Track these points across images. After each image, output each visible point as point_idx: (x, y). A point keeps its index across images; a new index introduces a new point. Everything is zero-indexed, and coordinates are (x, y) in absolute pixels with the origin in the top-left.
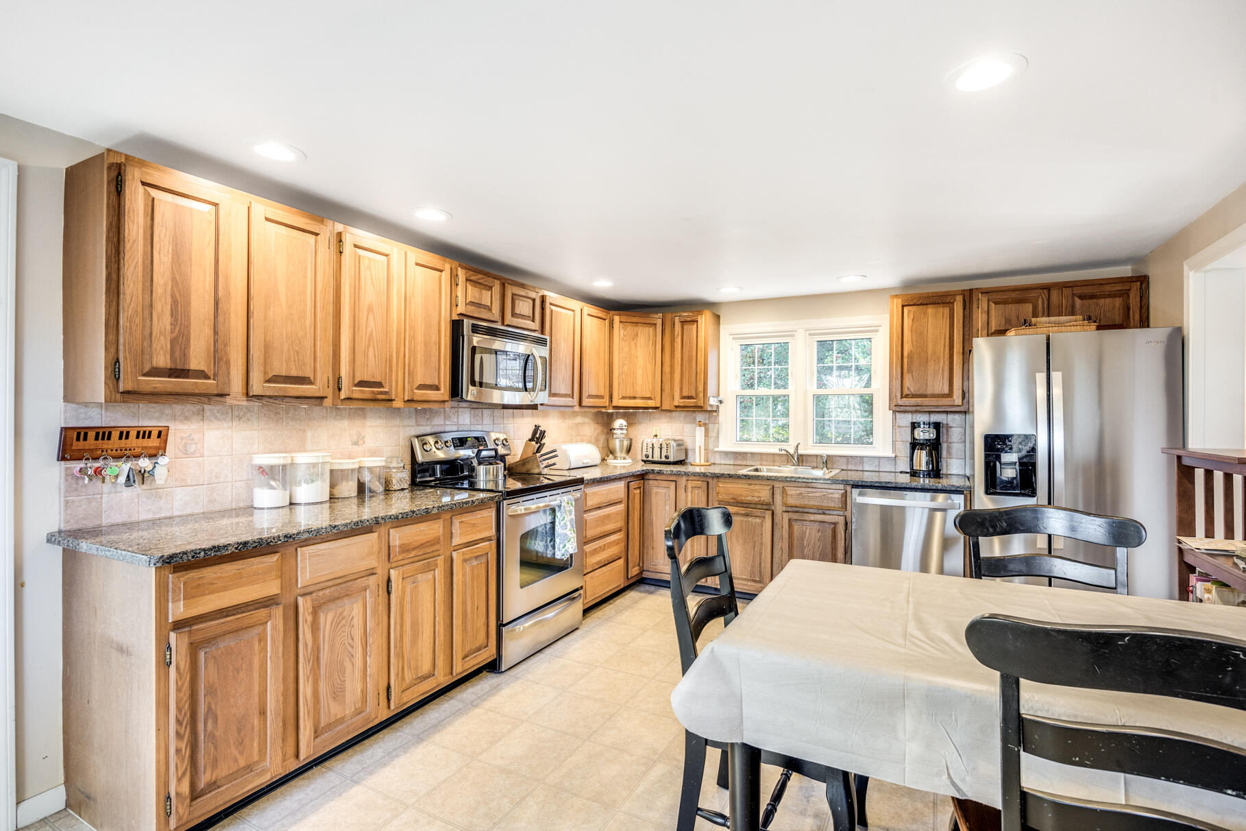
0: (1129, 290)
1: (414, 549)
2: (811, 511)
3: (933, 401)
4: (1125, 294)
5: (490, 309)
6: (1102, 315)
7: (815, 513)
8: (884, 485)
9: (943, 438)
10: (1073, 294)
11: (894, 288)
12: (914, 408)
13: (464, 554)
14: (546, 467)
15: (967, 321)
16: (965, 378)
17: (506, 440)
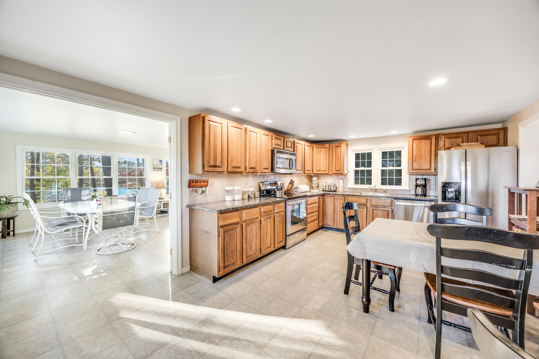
0: (499, 133)
1: (267, 212)
2: (380, 206)
3: (424, 171)
4: (498, 134)
5: (281, 146)
6: (489, 142)
7: (381, 207)
8: (406, 198)
9: (428, 183)
10: (477, 135)
11: (410, 134)
12: (417, 174)
13: (278, 215)
14: (295, 192)
15: (437, 145)
16: (436, 163)
17: (283, 183)
